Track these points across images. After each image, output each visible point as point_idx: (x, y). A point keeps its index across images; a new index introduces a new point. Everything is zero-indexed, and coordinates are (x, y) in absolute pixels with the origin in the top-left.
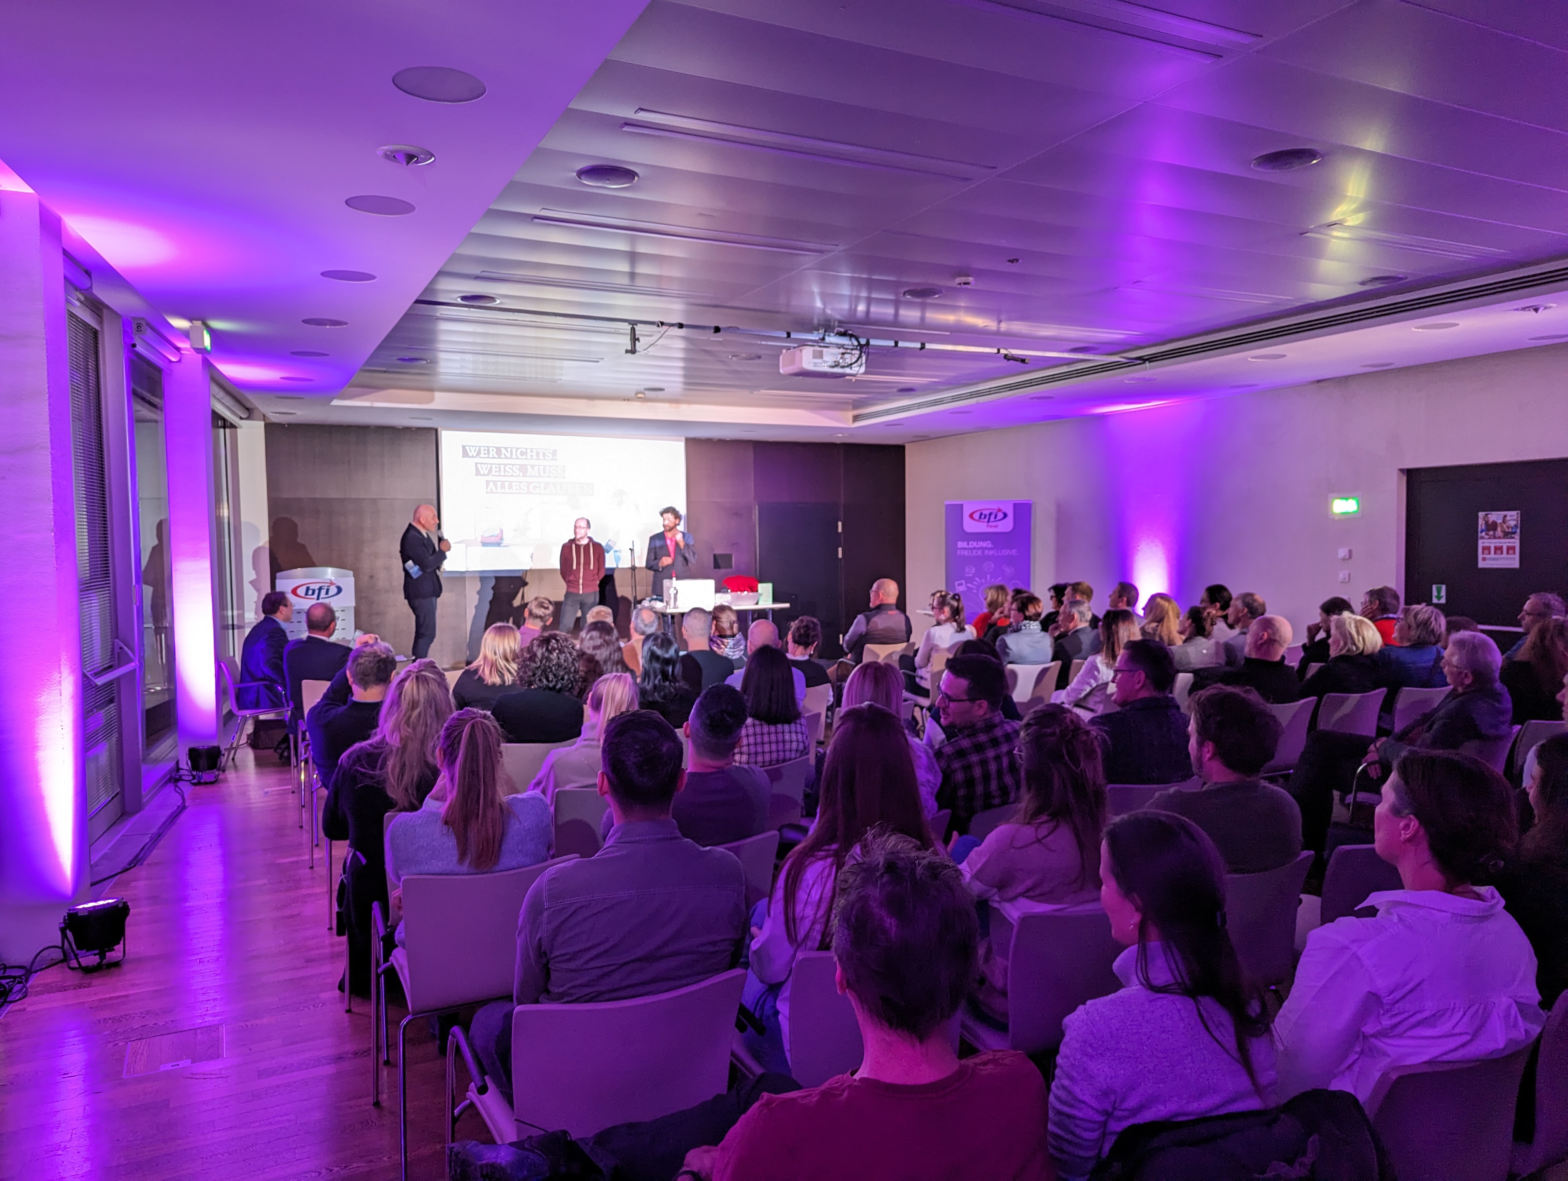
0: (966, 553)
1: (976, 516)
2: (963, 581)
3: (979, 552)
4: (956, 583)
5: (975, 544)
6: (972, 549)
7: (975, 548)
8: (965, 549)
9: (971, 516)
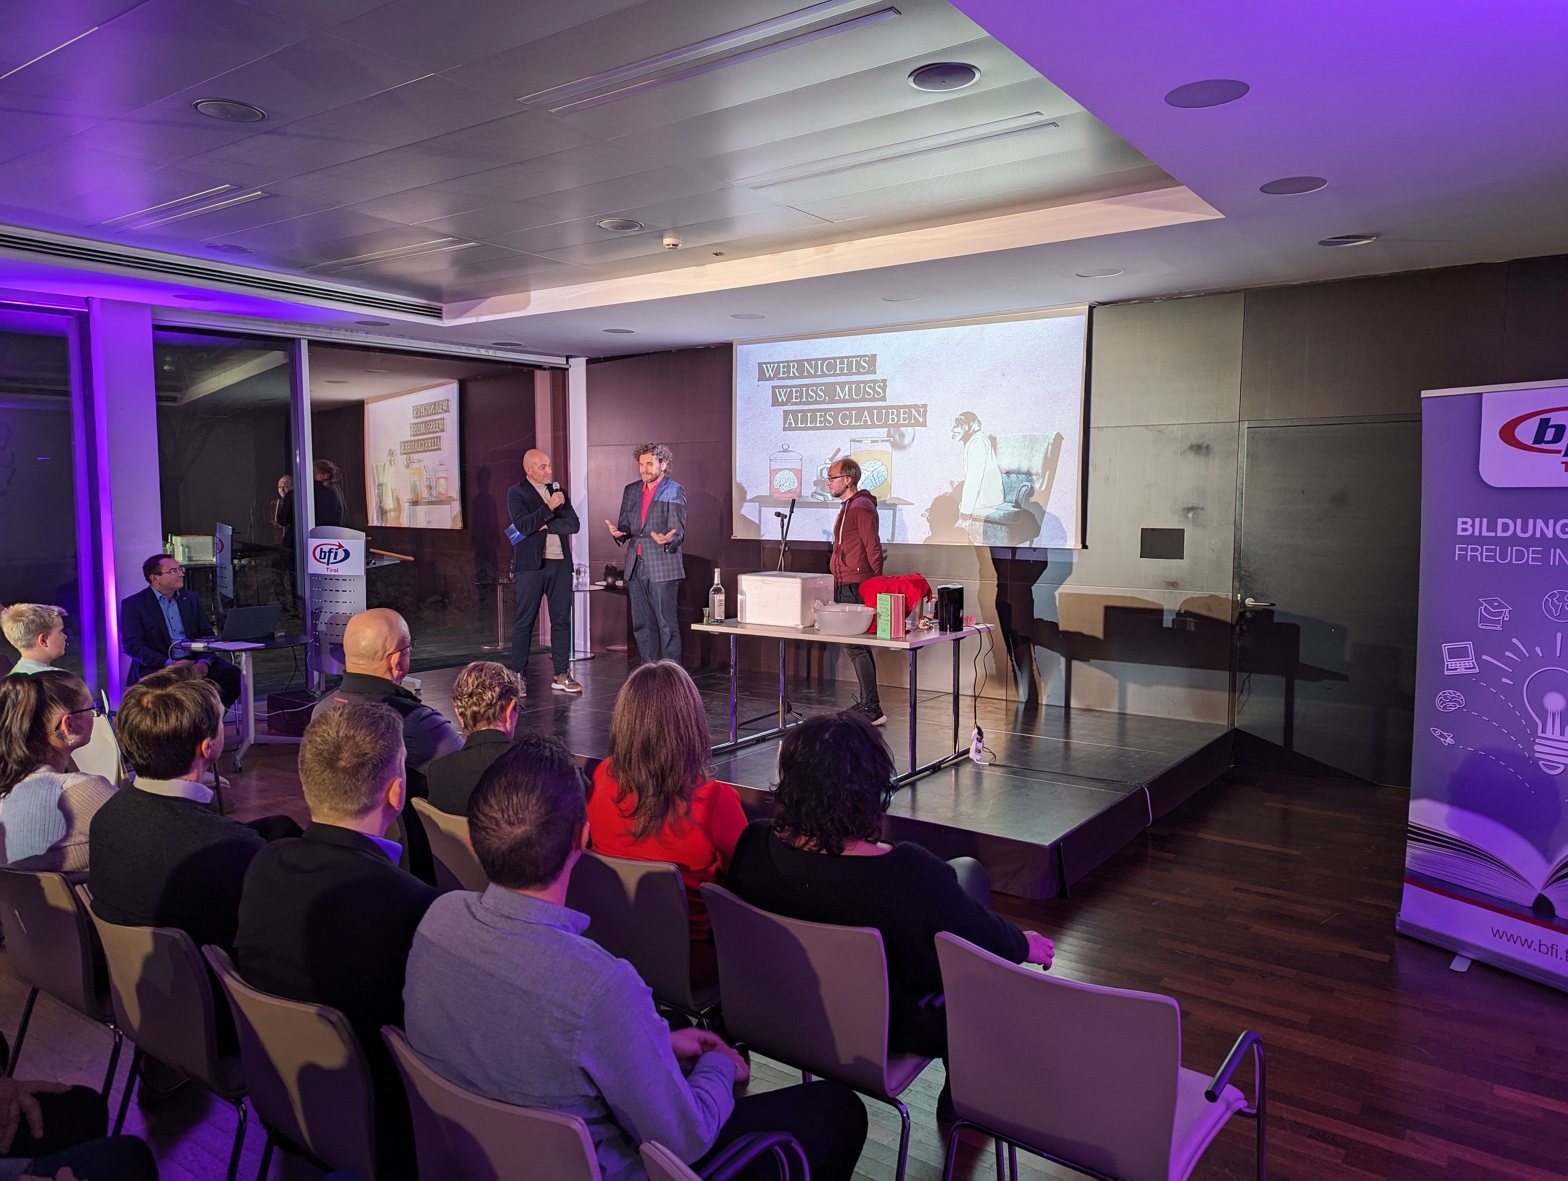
0: (1482, 554)
1: (1526, 432)
2: (1469, 645)
3: (1529, 555)
4: (1445, 647)
5: (1515, 527)
6: (1504, 543)
7: (1514, 540)
8: (1481, 540)
9: (1508, 434)
